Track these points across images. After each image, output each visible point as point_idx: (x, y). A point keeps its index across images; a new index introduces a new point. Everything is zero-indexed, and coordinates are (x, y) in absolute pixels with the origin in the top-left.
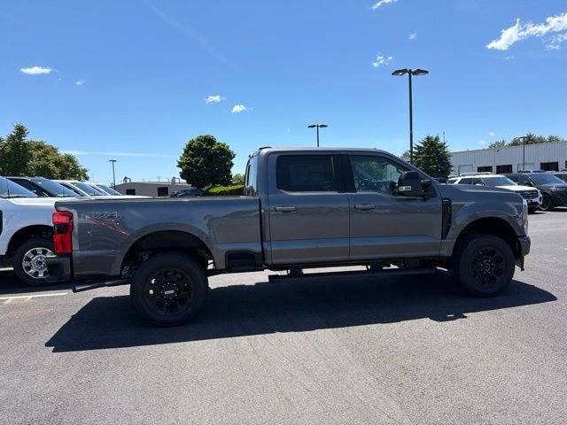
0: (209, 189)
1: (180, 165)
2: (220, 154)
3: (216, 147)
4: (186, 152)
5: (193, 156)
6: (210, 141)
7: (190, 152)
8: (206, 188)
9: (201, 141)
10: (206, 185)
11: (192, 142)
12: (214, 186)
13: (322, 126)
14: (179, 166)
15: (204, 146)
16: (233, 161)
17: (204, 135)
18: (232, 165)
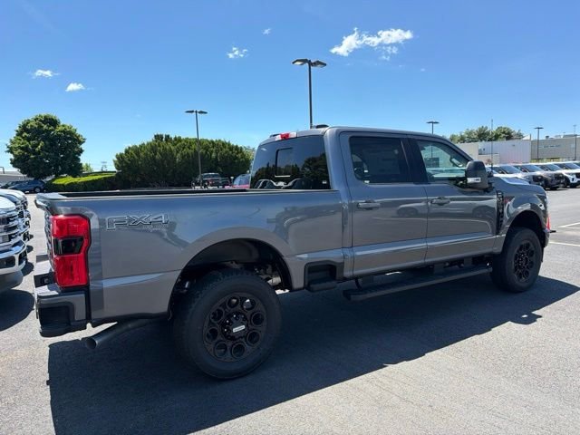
0: (53, 180)
1: (11, 150)
2: (66, 139)
3: (60, 128)
4: (19, 134)
5: (29, 139)
6: (53, 122)
7: (25, 134)
8: (49, 179)
9: (41, 121)
10: (49, 175)
11: (28, 122)
12: (57, 176)
13: (201, 112)
14: (8, 151)
15: (45, 127)
16: (83, 146)
17: (43, 114)
18: (81, 151)
